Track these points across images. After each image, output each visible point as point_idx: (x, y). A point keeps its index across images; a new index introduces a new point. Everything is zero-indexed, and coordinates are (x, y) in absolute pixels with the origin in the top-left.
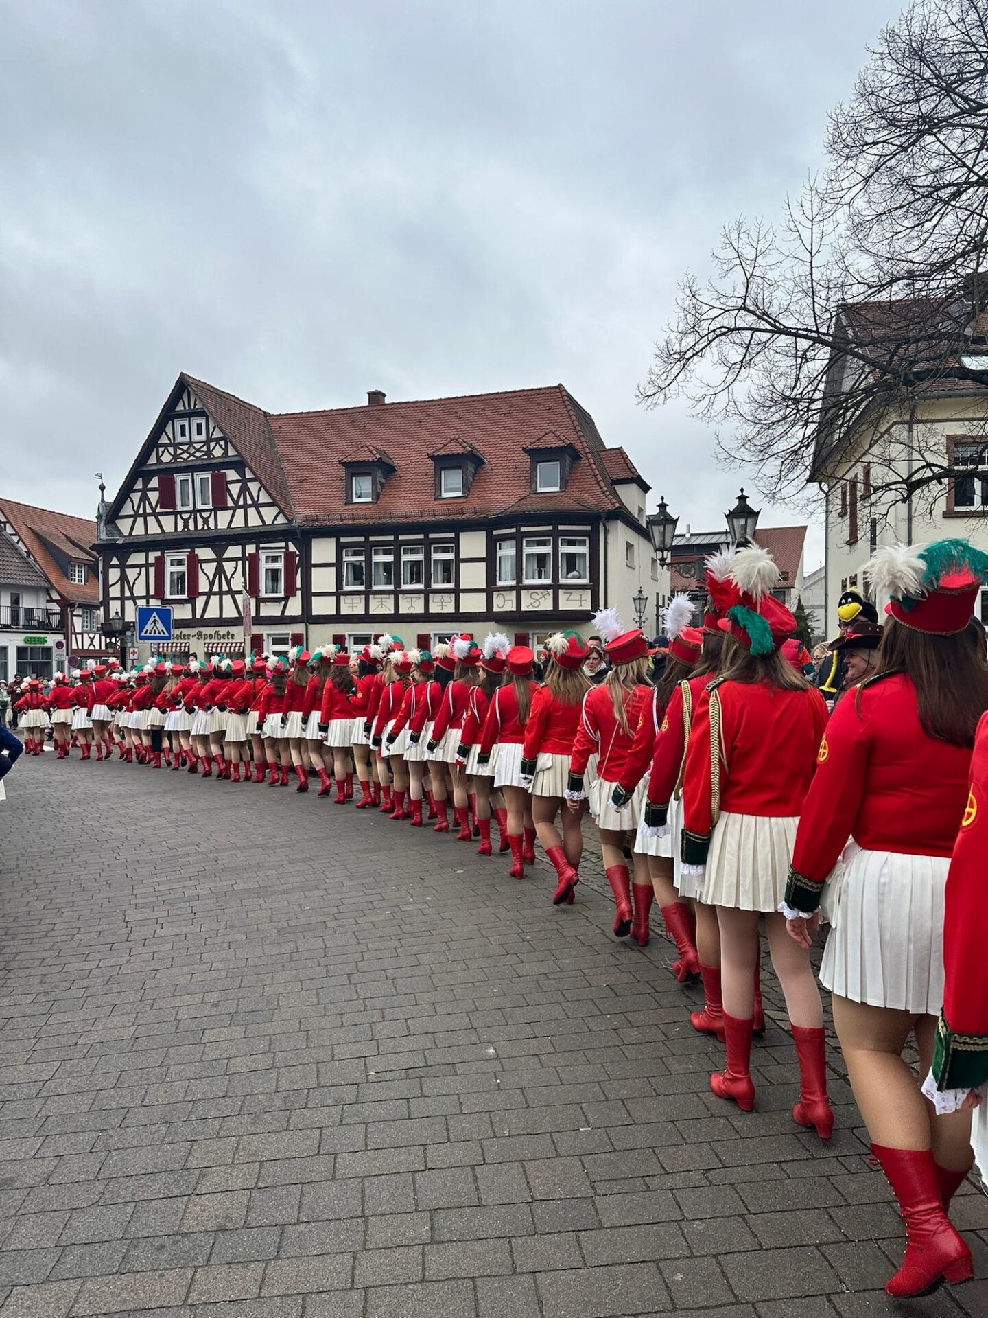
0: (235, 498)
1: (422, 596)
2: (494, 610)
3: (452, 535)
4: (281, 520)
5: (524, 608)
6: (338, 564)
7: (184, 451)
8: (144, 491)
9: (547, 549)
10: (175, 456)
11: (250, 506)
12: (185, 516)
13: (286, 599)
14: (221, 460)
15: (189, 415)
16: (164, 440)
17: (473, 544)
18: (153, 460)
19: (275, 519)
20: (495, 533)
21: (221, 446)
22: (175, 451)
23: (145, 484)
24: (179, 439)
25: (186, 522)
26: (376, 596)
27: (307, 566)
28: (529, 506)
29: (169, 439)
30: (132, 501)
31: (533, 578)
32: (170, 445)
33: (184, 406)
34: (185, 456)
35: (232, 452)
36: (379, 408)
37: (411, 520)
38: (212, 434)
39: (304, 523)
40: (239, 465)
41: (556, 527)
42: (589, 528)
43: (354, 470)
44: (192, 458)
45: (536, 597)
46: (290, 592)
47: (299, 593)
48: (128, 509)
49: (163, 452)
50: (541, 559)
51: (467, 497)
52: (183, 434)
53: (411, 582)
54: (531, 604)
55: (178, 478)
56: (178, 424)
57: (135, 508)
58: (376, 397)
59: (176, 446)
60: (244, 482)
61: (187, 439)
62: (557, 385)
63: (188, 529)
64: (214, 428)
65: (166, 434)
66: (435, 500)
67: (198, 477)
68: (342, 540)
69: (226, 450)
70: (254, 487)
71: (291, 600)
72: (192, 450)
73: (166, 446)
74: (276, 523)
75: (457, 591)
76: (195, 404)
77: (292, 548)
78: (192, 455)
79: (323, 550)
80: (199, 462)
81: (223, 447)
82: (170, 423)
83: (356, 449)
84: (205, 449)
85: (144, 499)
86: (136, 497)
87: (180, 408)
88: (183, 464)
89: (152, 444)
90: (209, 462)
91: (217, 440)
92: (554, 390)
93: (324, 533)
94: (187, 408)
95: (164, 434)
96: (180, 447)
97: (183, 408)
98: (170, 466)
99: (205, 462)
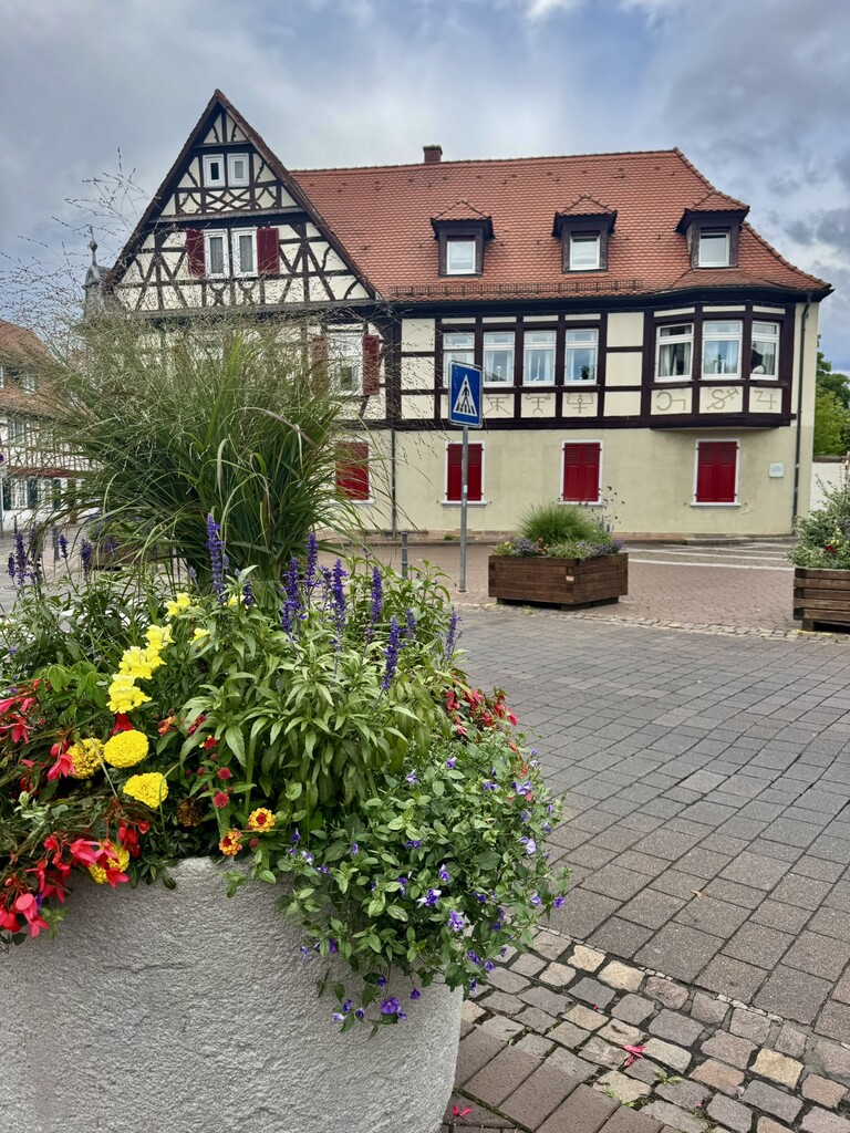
0: (292, 263)
1: (553, 396)
2: (653, 413)
3: (597, 317)
4: (359, 293)
5: (703, 410)
7: (217, 199)
8: (158, 249)
10: (204, 206)
11: (313, 274)
12: (219, 286)
13: (364, 400)
14: (273, 212)
15: (224, 149)
16: (186, 182)
17: (626, 328)
18: (170, 209)
19: (348, 292)
20: (658, 314)
21: (270, 193)
22: (203, 199)
23: (160, 240)
24: (209, 182)
25: (219, 293)
26: (490, 395)
27: (395, 356)
28: (691, 282)
29: (195, 182)
30: (139, 265)
32: (196, 190)
33: (217, 137)
34: (218, 205)
35: (287, 201)
36: (436, 166)
38: (258, 177)
39: (395, 298)
40: (298, 219)
42: (782, 311)
43: (452, 232)
44: (228, 209)
45: (718, 394)
46: (371, 388)
47: (383, 391)
48: (133, 275)
49: (185, 200)
51: (606, 270)
52: (215, 176)
54: (713, 405)
55: (208, 234)
56: (208, 161)
57: (145, 274)
58: (433, 153)
59: (205, 192)
60: (304, 243)
61: (220, 182)
62: (671, 148)
63: (222, 303)
64: (261, 169)
65: (190, 175)
66: (563, 273)
67: (237, 233)
68: (445, 321)
69: (278, 199)
70: (318, 249)
71: (372, 400)
72: (228, 198)
73: (189, 191)
74: (349, 297)
75: (601, 389)
76: (233, 136)
77: (373, 330)
78: (226, 204)
79: (418, 335)
80: (240, 214)
81: (275, 194)
82: (196, 160)
83: (451, 205)
84: (247, 196)
85: (158, 263)
86: (146, 260)
87: (210, 139)
88: (217, 216)
89: (170, 188)
90: (255, 214)
91: (266, 186)
92: (669, 155)
93: (420, 311)
94: (221, 140)
95: (186, 175)
96: (211, 193)
97: (215, 141)
98: (195, 218)
99: (249, 214)
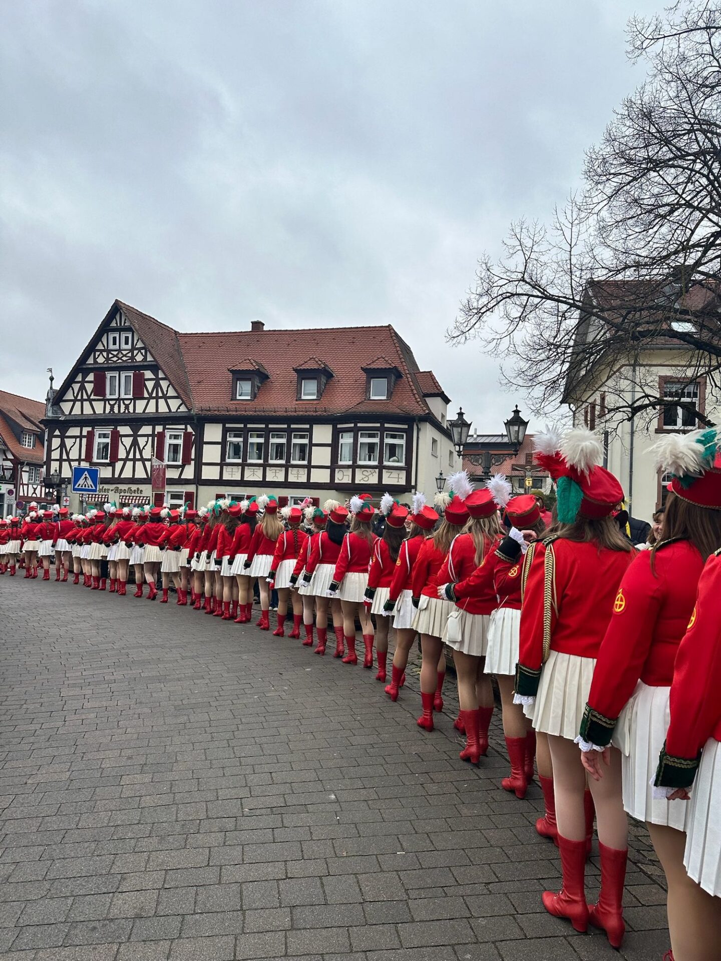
0: (150, 392)
1: (284, 469)
2: (336, 482)
3: (308, 426)
4: (183, 409)
5: (357, 482)
6: (223, 443)
7: (115, 356)
8: (83, 382)
9: (376, 440)
10: (107, 359)
11: (161, 398)
12: (112, 402)
13: (183, 467)
14: (141, 364)
15: (120, 330)
16: (100, 347)
17: (322, 434)
18: (91, 361)
19: (179, 408)
20: (339, 426)
21: (142, 354)
22: (108, 355)
23: (84, 377)
24: (111, 347)
25: (112, 407)
26: (250, 467)
27: (200, 443)
28: (363, 409)
29: (104, 346)
30: (73, 389)
31: (365, 460)
32: (104, 351)
33: (117, 323)
34: (115, 359)
35: (149, 358)
36: (259, 333)
37: (278, 414)
38: (136, 345)
39: (200, 412)
40: (154, 368)
41: (382, 425)
42: (406, 427)
43: (239, 376)
44: (120, 361)
45: (365, 473)
46: (186, 461)
47: (193, 462)
48: (69, 395)
49: (99, 356)
50: (371, 447)
51: (319, 400)
52: (115, 343)
53: (276, 458)
54: (363, 479)
55: (109, 375)
56: (111, 336)
57: (75, 395)
58: (257, 325)
59: (109, 351)
60: (157, 381)
61: (117, 347)
62: (387, 325)
63: (114, 412)
64: (138, 340)
65: (102, 342)
66: (296, 400)
67: (123, 375)
68: (227, 425)
69: (145, 357)
70: (164, 384)
71: (187, 467)
72: (120, 356)
73: (101, 351)
74: (179, 410)
75: (309, 467)
76: (125, 323)
77: (190, 429)
78: (119, 359)
79: (213, 432)
80: (125, 364)
81: (144, 354)
82: (106, 335)
83: (240, 361)
84: (130, 355)
85: (82, 388)
86: (76, 387)
87: (113, 324)
88: (113, 365)
89: (91, 349)
90: (132, 364)
91: (139, 349)
92: (385, 328)
93: (214, 420)
94: (119, 325)
95: (100, 342)
96: (112, 352)
97: (115, 325)
98: (103, 366)
99: (129, 365)
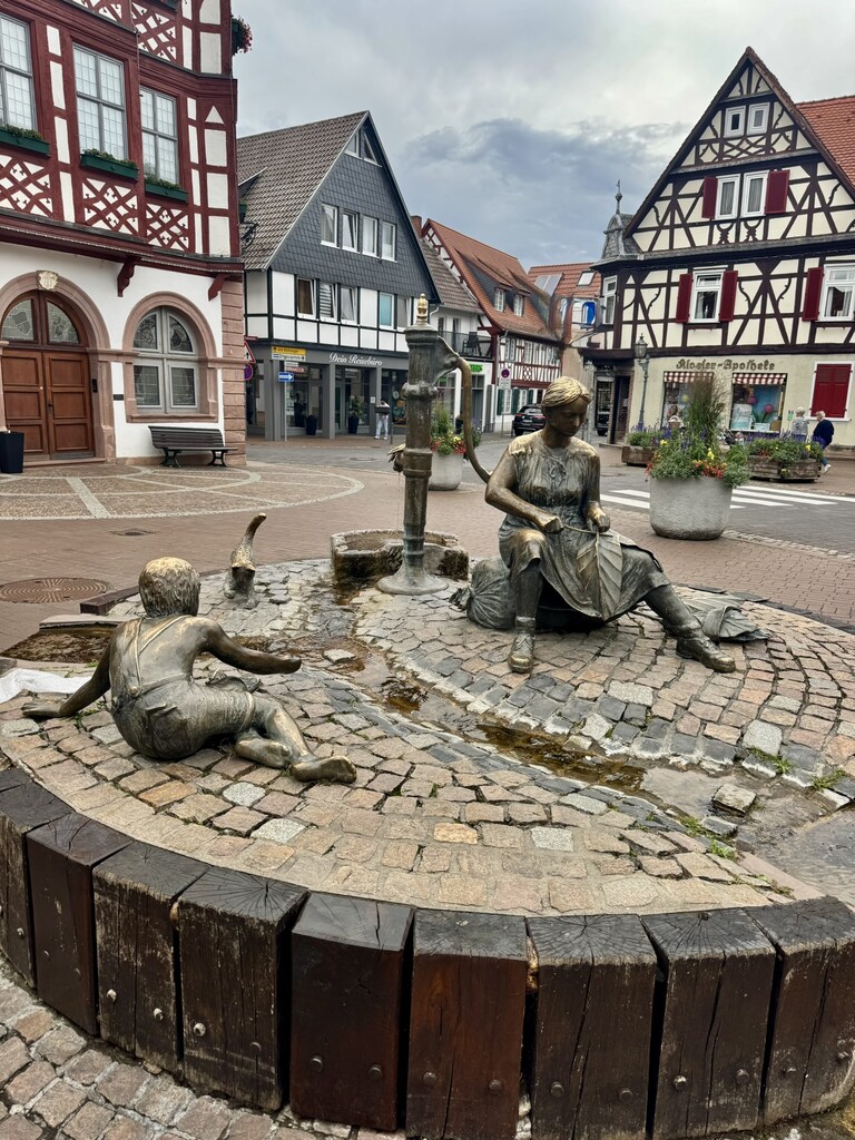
0: (798, 202)
7: (734, 148)
8: (675, 197)
10: (721, 155)
11: (818, 210)
12: (724, 226)
13: (854, 324)
14: (787, 155)
15: (746, 102)
16: (708, 135)
18: (690, 160)
19: (852, 225)
21: (786, 138)
22: (721, 148)
23: (677, 189)
24: (729, 132)
25: (725, 234)
29: (715, 133)
30: (656, 211)
32: (715, 141)
33: (741, 91)
34: (735, 153)
35: (802, 143)
38: (777, 123)
40: (808, 162)
48: (650, 220)
49: (705, 151)
52: (735, 125)
55: (722, 180)
56: (730, 114)
57: (660, 219)
59: (723, 141)
60: (813, 181)
61: (740, 132)
63: (727, 242)
64: (780, 116)
65: (712, 128)
67: (749, 178)
69: (793, 142)
70: (826, 187)
72: (745, 146)
73: (709, 143)
74: (852, 229)
76: (758, 87)
78: (742, 151)
80: (755, 160)
81: (790, 138)
82: (720, 113)
84: (763, 142)
85: (674, 207)
86: (662, 206)
87: (735, 93)
88: (733, 164)
89: (692, 142)
90: (769, 158)
91: (782, 131)
94: (745, 93)
95: (709, 128)
96: (729, 142)
97: (739, 94)
98: (712, 166)
99: (763, 159)
